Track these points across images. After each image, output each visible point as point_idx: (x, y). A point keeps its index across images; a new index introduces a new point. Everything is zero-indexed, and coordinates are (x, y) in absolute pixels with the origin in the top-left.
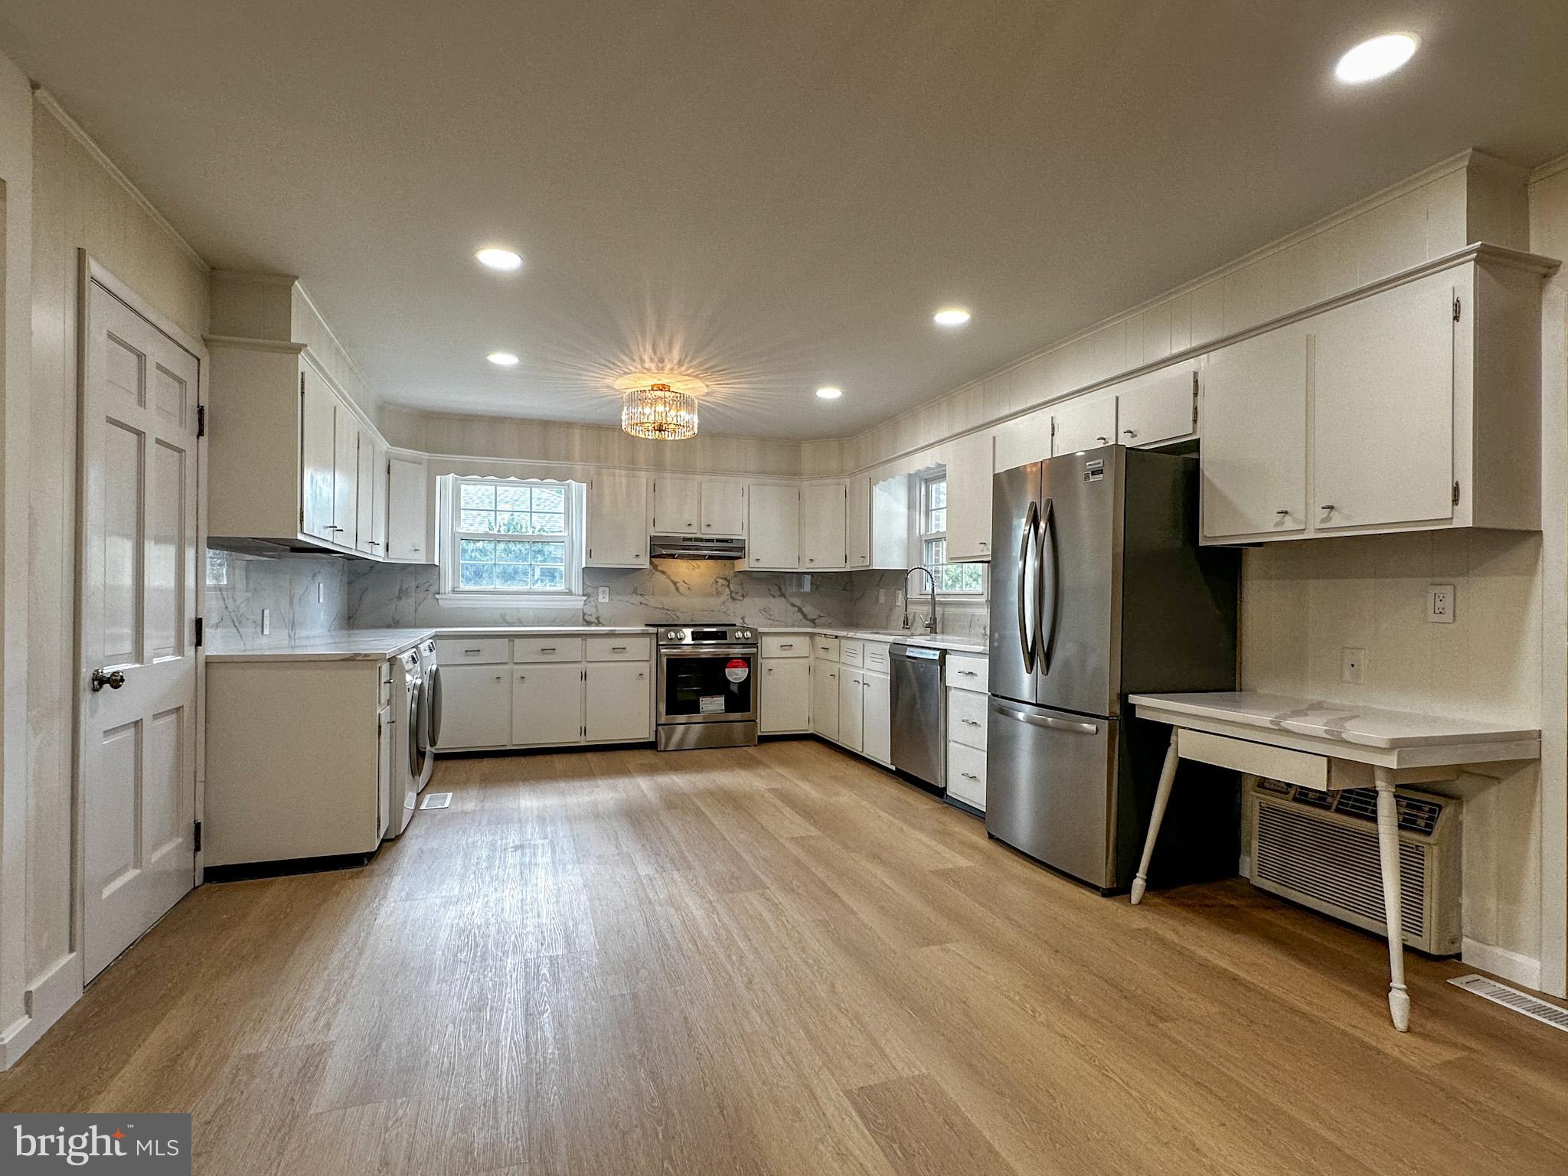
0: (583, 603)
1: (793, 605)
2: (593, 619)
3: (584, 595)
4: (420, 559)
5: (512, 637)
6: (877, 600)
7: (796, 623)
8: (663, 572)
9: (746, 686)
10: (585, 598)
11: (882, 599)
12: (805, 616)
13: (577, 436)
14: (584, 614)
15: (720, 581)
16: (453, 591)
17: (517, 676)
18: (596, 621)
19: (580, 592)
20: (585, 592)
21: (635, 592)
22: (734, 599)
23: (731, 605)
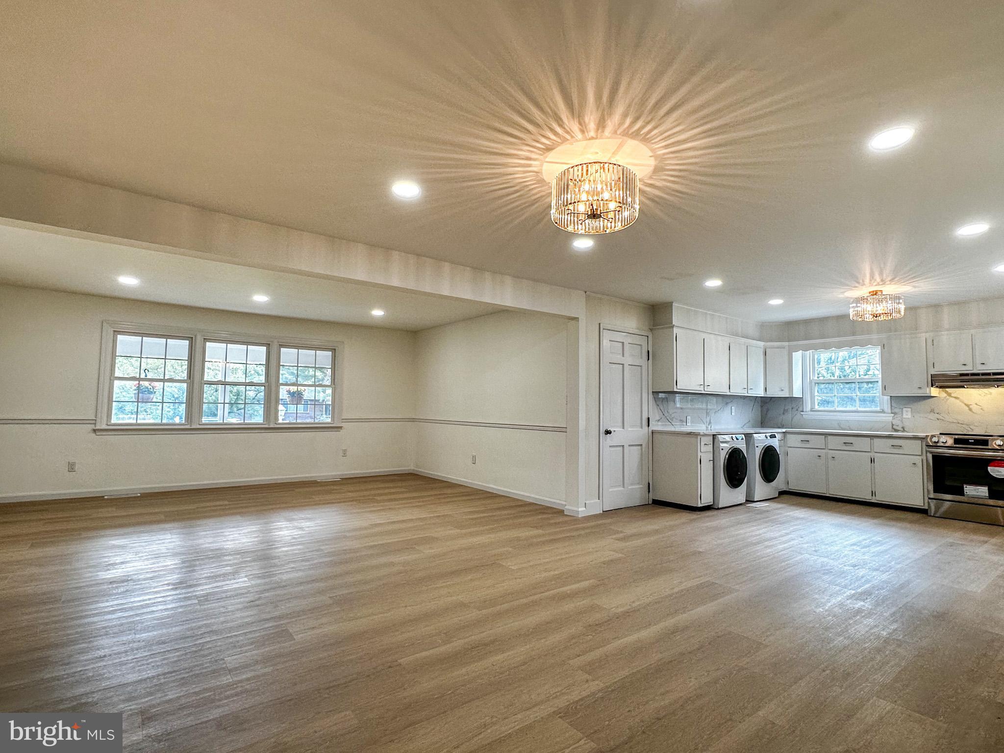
0: (892, 418)
2: (899, 428)
3: (892, 413)
4: (785, 394)
5: (828, 435)
8: (958, 397)
14: (893, 425)
16: (811, 411)
17: (830, 456)
18: (902, 429)
19: (889, 411)
20: (893, 411)
21: (932, 411)
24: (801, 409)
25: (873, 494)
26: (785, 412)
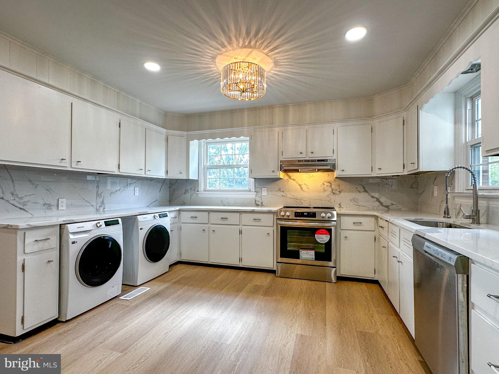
0: (255, 195)
1: (373, 197)
2: (259, 203)
3: (255, 192)
4: (183, 177)
5: (209, 211)
6: (433, 194)
7: (375, 208)
8: (294, 180)
9: (328, 245)
11: (436, 194)
12: (381, 204)
14: (256, 201)
15: (326, 184)
16: (204, 191)
17: (211, 230)
18: (261, 204)
19: (254, 190)
20: (256, 190)
21: (280, 190)
22: (334, 194)
23: (333, 197)
24: (196, 190)
25: (241, 260)
26: (186, 191)
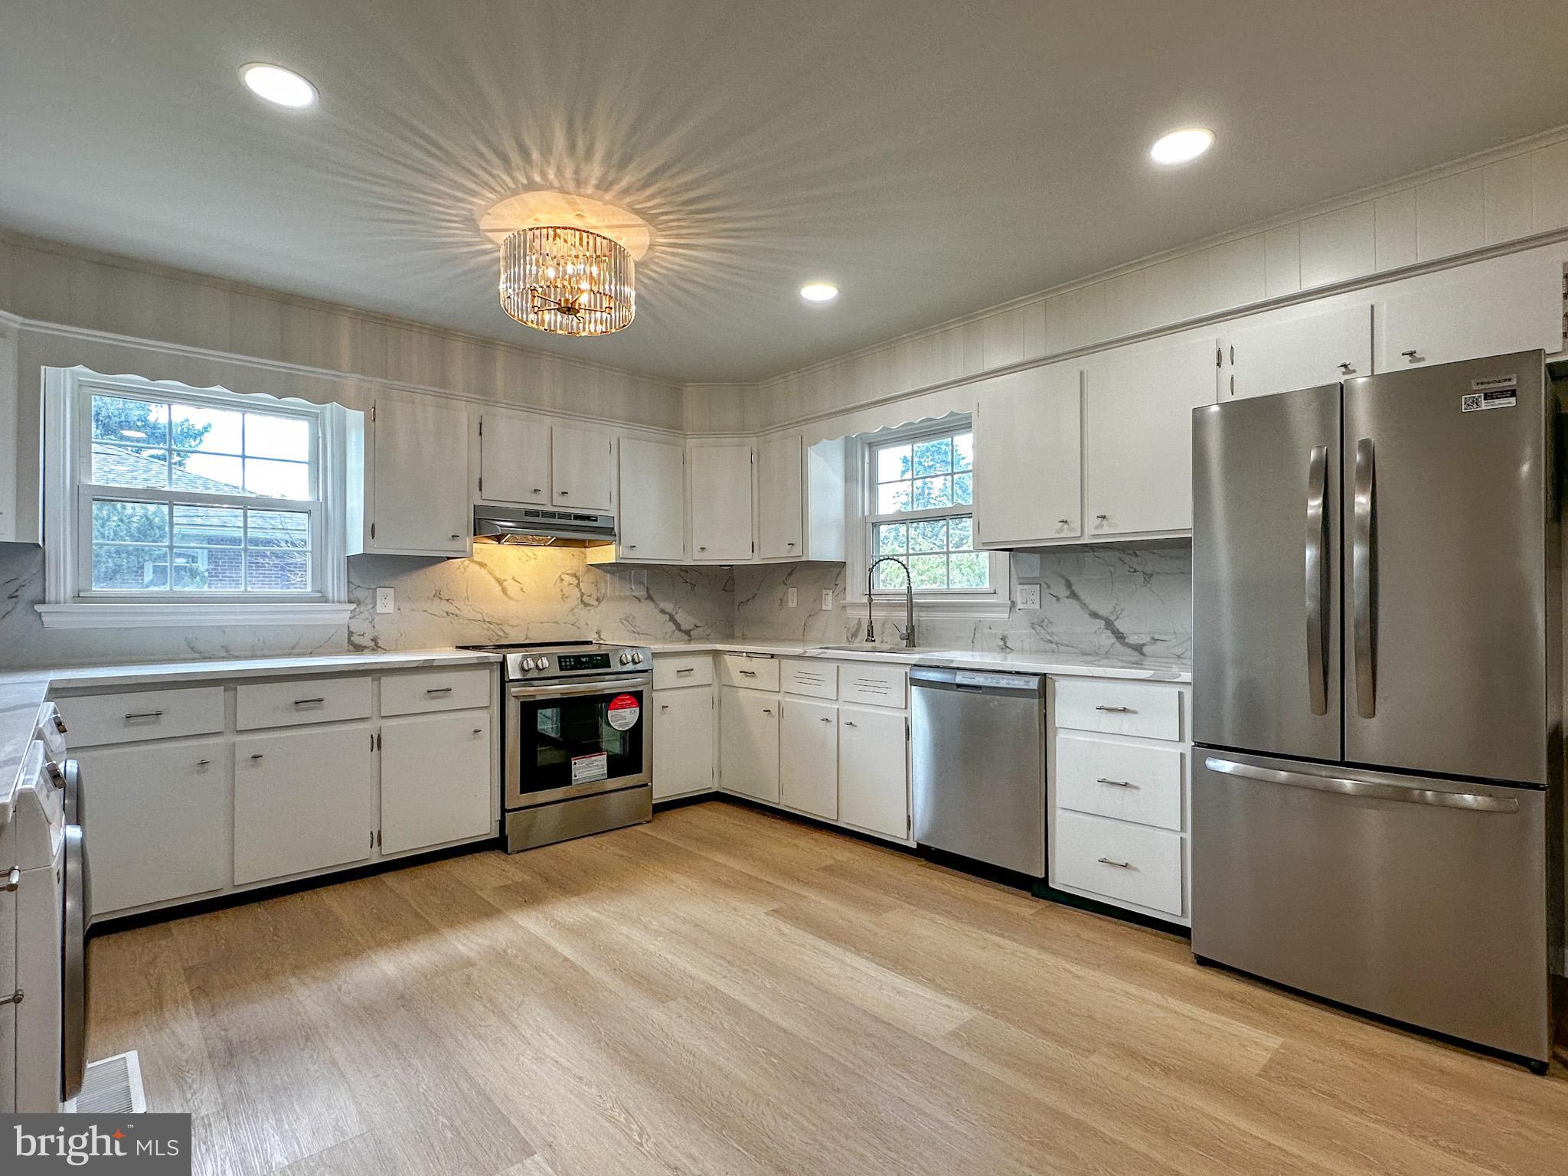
0: (348, 615)
2: (366, 641)
3: (350, 602)
5: (231, 682)
6: (782, 602)
7: (668, 636)
8: (482, 565)
9: (635, 736)
10: (354, 606)
11: (792, 603)
12: (678, 626)
13: (345, 324)
14: (350, 634)
15: (568, 579)
16: (80, 598)
17: (243, 755)
18: (372, 644)
19: (344, 596)
20: (352, 597)
21: (438, 595)
22: (586, 605)
23: (582, 613)
24: (33, 593)
25: (377, 838)
